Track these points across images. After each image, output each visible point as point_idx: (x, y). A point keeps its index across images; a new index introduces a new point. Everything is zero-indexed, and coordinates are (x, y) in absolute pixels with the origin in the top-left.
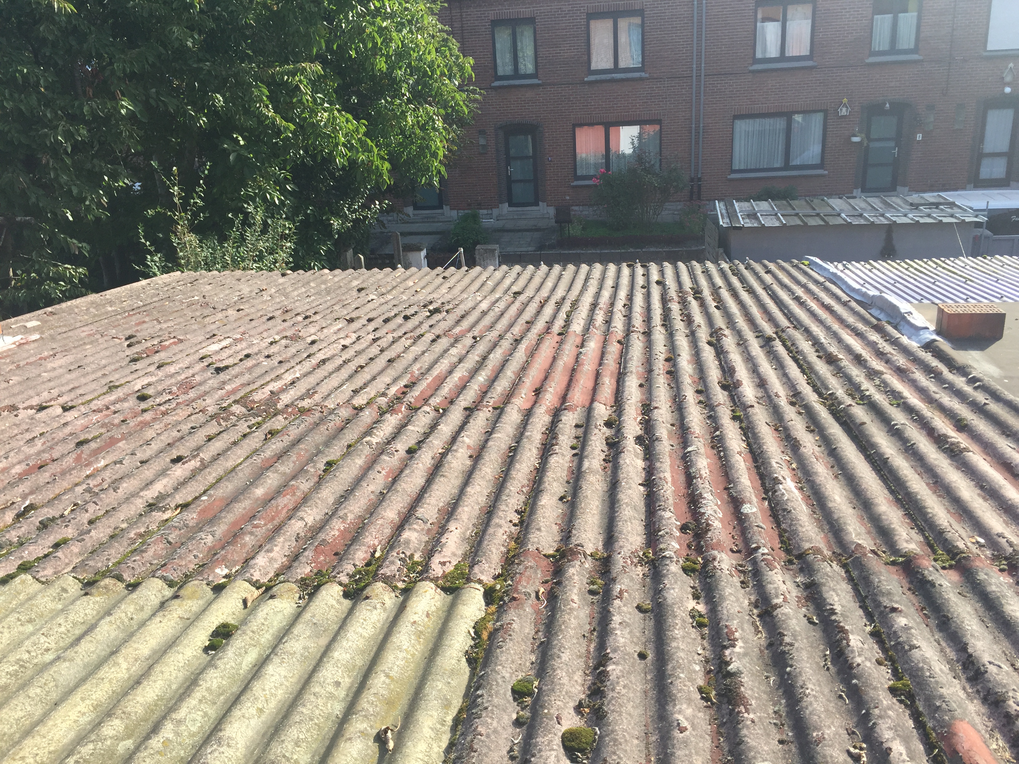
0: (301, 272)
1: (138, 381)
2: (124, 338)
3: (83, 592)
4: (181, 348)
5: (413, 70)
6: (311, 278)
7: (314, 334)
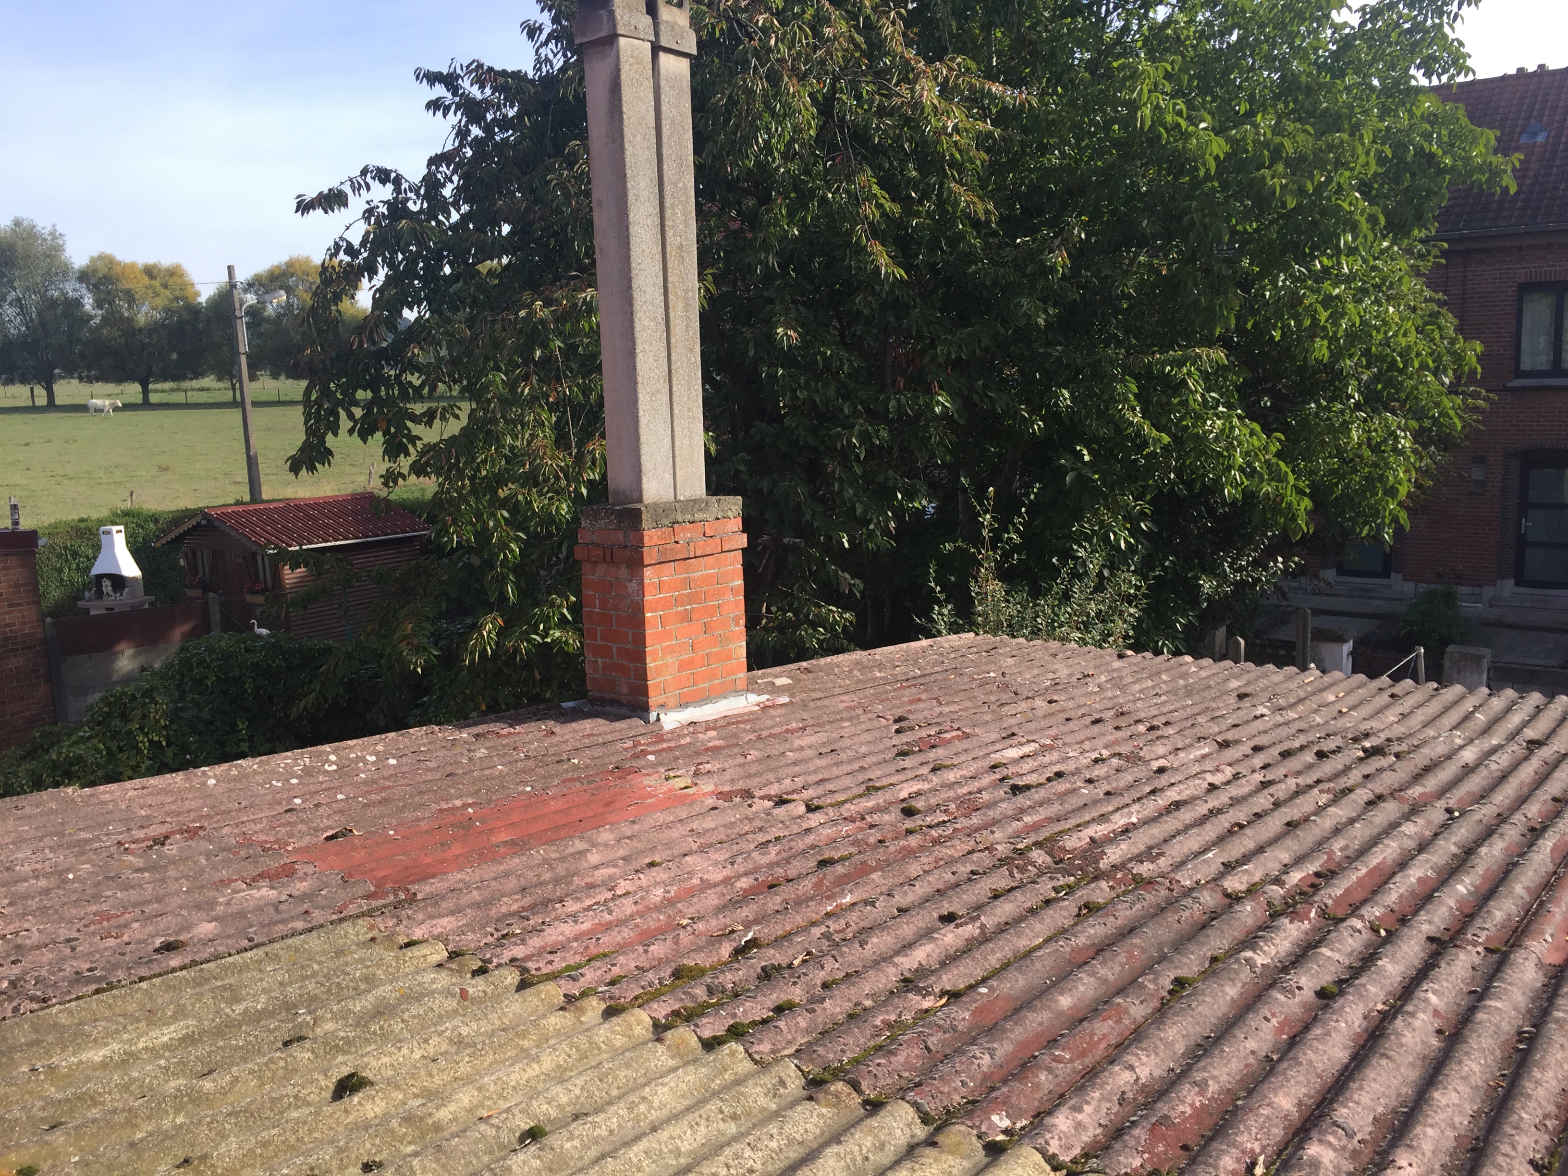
0: (1148, 655)
1: (905, 785)
2: (892, 718)
3: (805, 1093)
4: (965, 747)
5: (1371, 359)
6: (1163, 667)
7: (1163, 757)
